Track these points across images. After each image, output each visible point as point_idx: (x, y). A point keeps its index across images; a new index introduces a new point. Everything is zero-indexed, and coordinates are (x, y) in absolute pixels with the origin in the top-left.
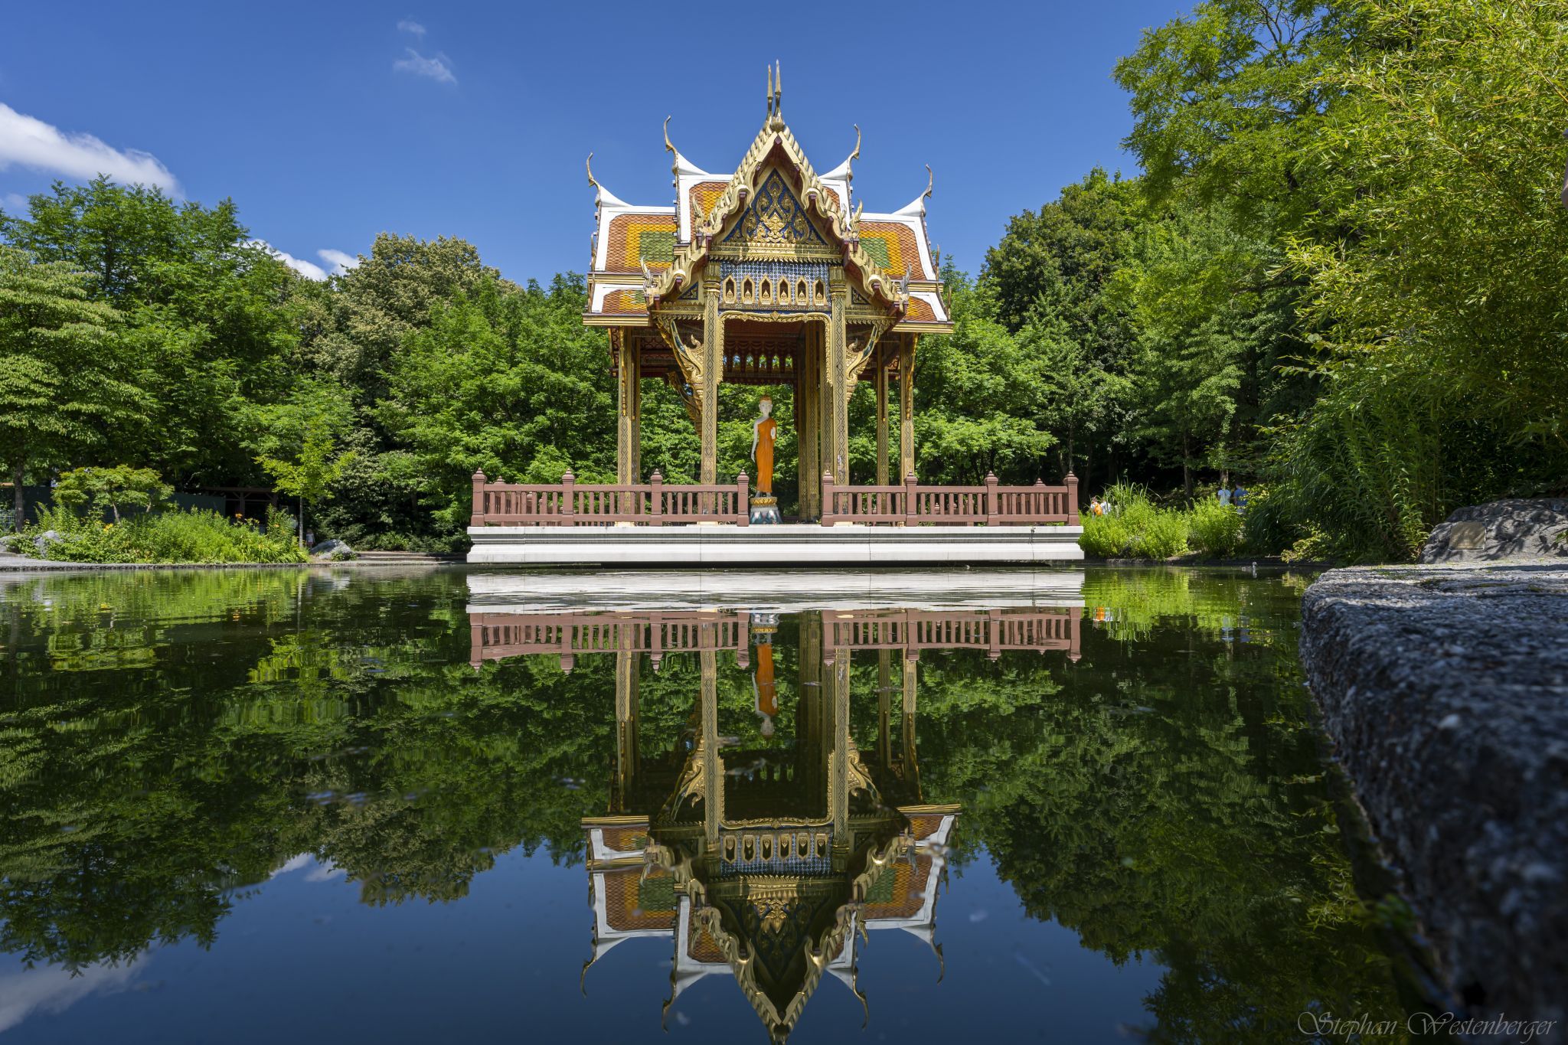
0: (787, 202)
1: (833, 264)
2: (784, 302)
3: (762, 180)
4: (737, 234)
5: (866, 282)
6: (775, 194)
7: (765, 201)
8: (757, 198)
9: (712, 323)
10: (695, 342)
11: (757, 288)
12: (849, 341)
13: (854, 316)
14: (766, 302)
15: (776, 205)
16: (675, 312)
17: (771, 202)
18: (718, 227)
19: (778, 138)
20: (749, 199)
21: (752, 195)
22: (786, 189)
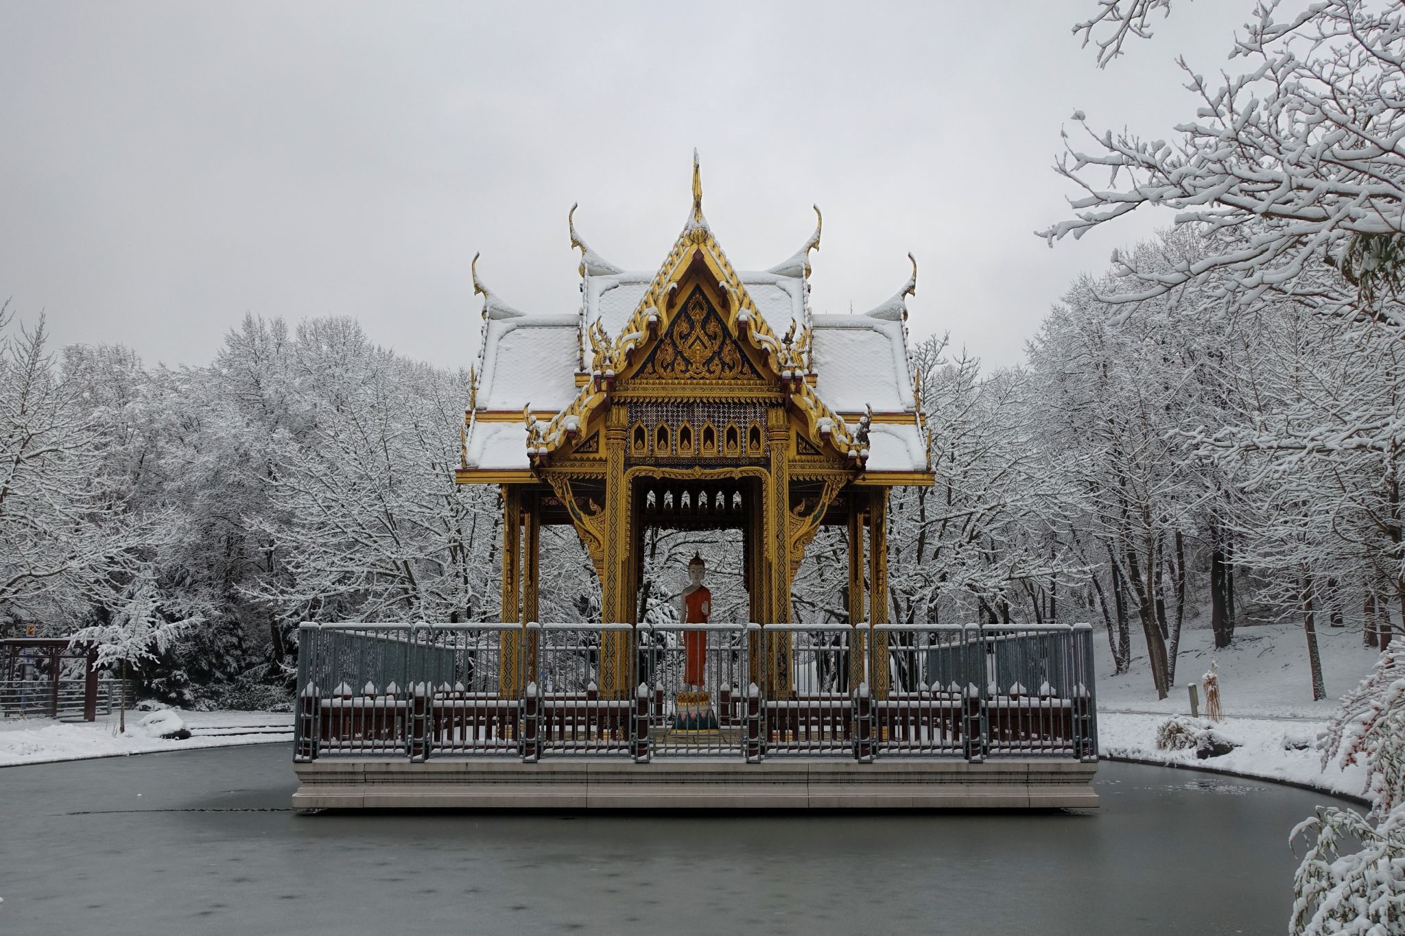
0: (713, 327)
1: (772, 405)
2: (709, 453)
3: (680, 301)
4: (649, 368)
5: (813, 431)
6: (698, 316)
7: (684, 327)
8: (672, 325)
9: (616, 485)
10: (594, 507)
11: (674, 436)
12: (794, 503)
13: (798, 470)
14: (686, 453)
15: (698, 331)
16: (570, 470)
17: (692, 327)
18: (622, 365)
19: (698, 251)
20: (663, 331)
21: (666, 322)
22: (712, 310)
